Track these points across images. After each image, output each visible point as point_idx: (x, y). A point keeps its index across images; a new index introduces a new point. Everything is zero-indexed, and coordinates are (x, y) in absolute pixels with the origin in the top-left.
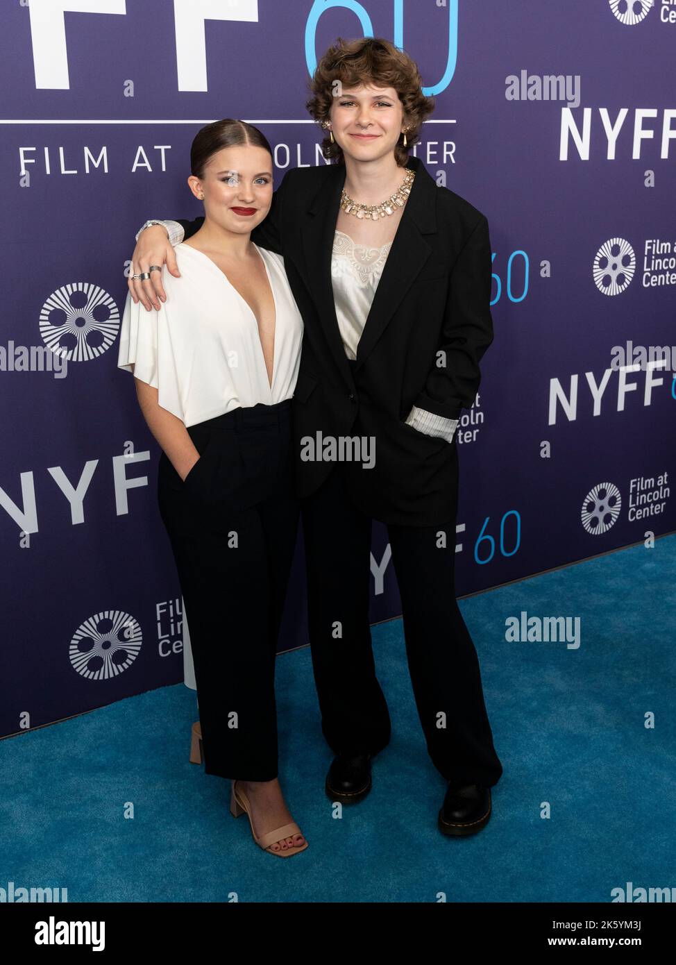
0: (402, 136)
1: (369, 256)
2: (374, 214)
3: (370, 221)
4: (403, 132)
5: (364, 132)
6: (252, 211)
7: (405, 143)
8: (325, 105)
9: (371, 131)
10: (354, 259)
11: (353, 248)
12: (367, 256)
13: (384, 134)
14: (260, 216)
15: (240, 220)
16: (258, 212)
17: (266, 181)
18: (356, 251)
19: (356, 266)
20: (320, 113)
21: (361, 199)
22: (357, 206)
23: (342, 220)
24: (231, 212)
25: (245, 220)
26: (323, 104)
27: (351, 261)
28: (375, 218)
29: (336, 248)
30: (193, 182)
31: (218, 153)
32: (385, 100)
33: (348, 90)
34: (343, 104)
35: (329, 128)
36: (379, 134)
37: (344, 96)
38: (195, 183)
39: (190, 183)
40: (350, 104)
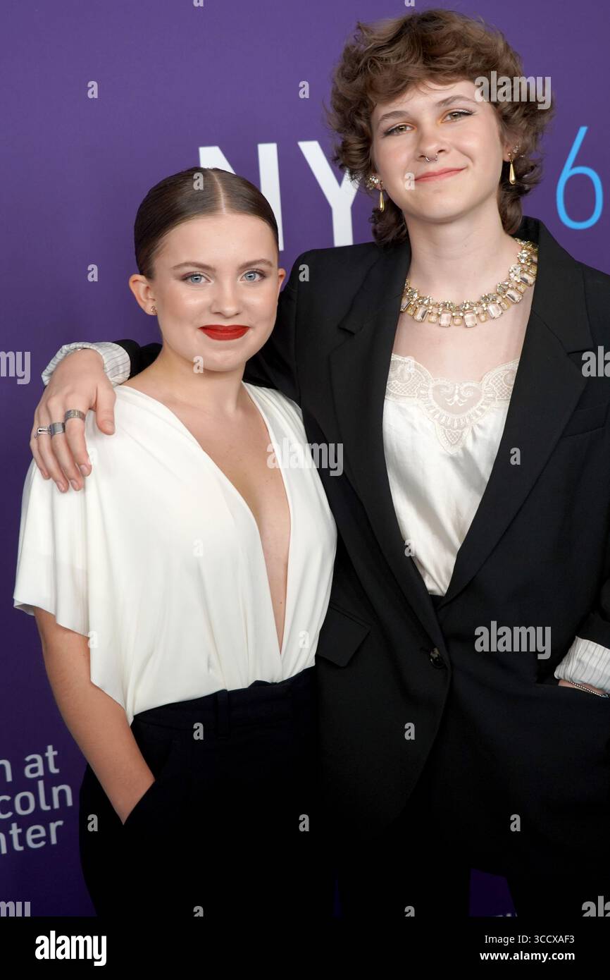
0: (506, 166)
1: (461, 397)
2: (467, 316)
3: (461, 329)
4: (507, 159)
5: (432, 167)
6: (240, 331)
8: (360, 146)
10: (434, 403)
11: (432, 385)
12: (456, 398)
13: (470, 163)
14: (255, 340)
15: (221, 349)
16: (250, 333)
17: (263, 275)
18: (437, 389)
19: (437, 416)
20: (356, 163)
21: (442, 293)
22: (437, 306)
23: (406, 333)
24: (200, 334)
25: (227, 348)
27: (428, 409)
28: (469, 323)
29: (395, 383)
30: (138, 285)
31: (173, 231)
32: (459, 105)
33: (392, 104)
34: (389, 133)
35: (379, 187)
36: (460, 167)
37: (387, 116)
38: (142, 286)
39: (133, 287)
40: (400, 129)
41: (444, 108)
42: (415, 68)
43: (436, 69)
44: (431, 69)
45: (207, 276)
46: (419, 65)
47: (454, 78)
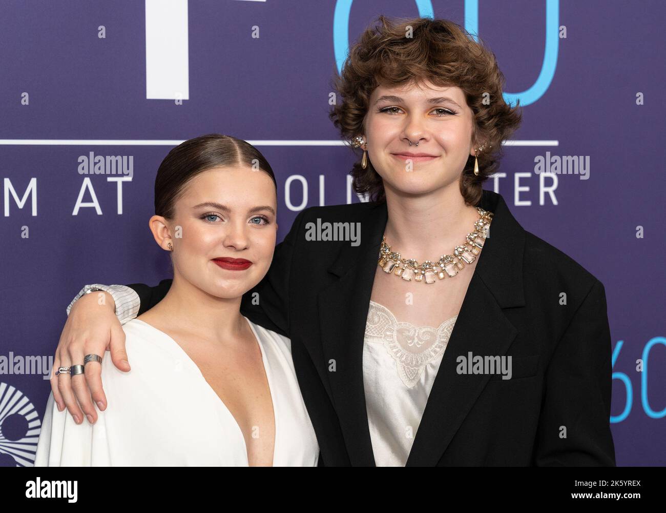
0: (471, 160)
1: (419, 339)
2: (427, 274)
3: (422, 285)
4: (473, 153)
5: (412, 150)
6: (245, 264)
7: (476, 170)
8: (356, 112)
9: (424, 148)
10: (397, 343)
11: (396, 328)
12: (416, 340)
13: (444, 154)
14: (256, 273)
15: (228, 278)
16: (253, 268)
17: (267, 221)
18: (400, 332)
19: (399, 355)
20: (349, 124)
21: (410, 251)
22: (403, 261)
23: (379, 285)
24: (213, 265)
25: (235, 278)
26: (354, 111)
27: (392, 348)
28: (429, 280)
29: (371, 328)
30: (157, 225)
31: (196, 177)
32: (446, 105)
33: (393, 90)
34: (383, 110)
35: (363, 147)
36: (436, 155)
37: (386, 98)
38: (161, 226)
39: (152, 226)
40: (393, 110)
41: (433, 104)
42: (417, 68)
43: (436, 73)
44: (432, 72)
45: (221, 216)
46: (423, 66)
47: (448, 83)
